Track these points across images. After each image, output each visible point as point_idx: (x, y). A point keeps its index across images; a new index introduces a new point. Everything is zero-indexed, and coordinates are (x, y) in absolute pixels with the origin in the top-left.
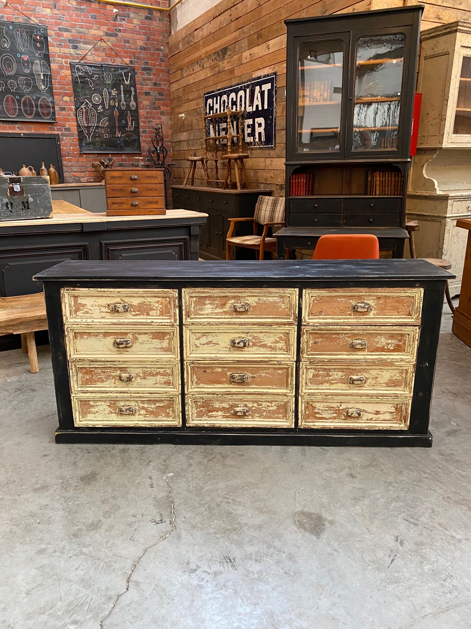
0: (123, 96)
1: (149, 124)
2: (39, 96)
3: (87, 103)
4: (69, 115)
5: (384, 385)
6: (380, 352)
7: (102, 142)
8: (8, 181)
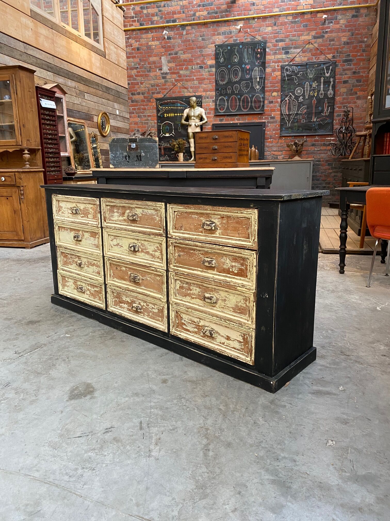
0: (322, 86)
1: (344, 108)
2: (254, 94)
3: (291, 96)
4: (275, 106)
5: (231, 309)
6: (227, 274)
7: (299, 127)
8: (128, 141)
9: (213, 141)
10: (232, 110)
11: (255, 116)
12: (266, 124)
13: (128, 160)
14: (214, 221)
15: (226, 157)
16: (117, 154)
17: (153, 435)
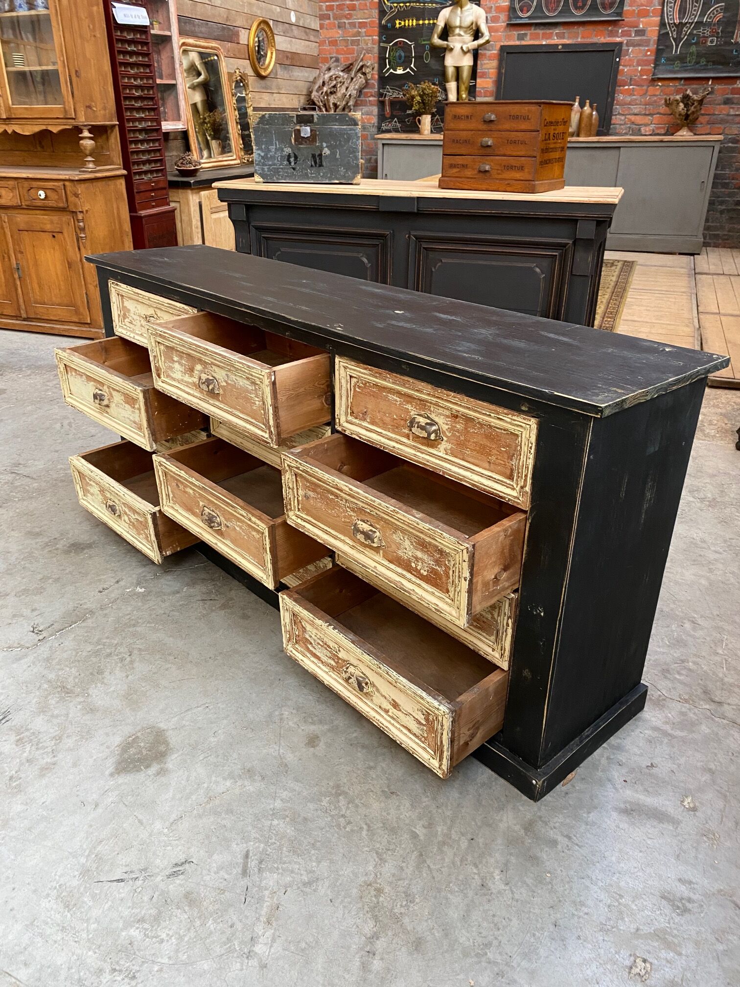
4: (650, 4)
7: (699, 55)
8: (295, 120)
9: (484, 127)
10: (549, 11)
11: (600, 28)
12: (625, 48)
13: (293, 164)
14: (436, 419)
15: (510, 168)
16: (270, 151)
17: (267, 893)
